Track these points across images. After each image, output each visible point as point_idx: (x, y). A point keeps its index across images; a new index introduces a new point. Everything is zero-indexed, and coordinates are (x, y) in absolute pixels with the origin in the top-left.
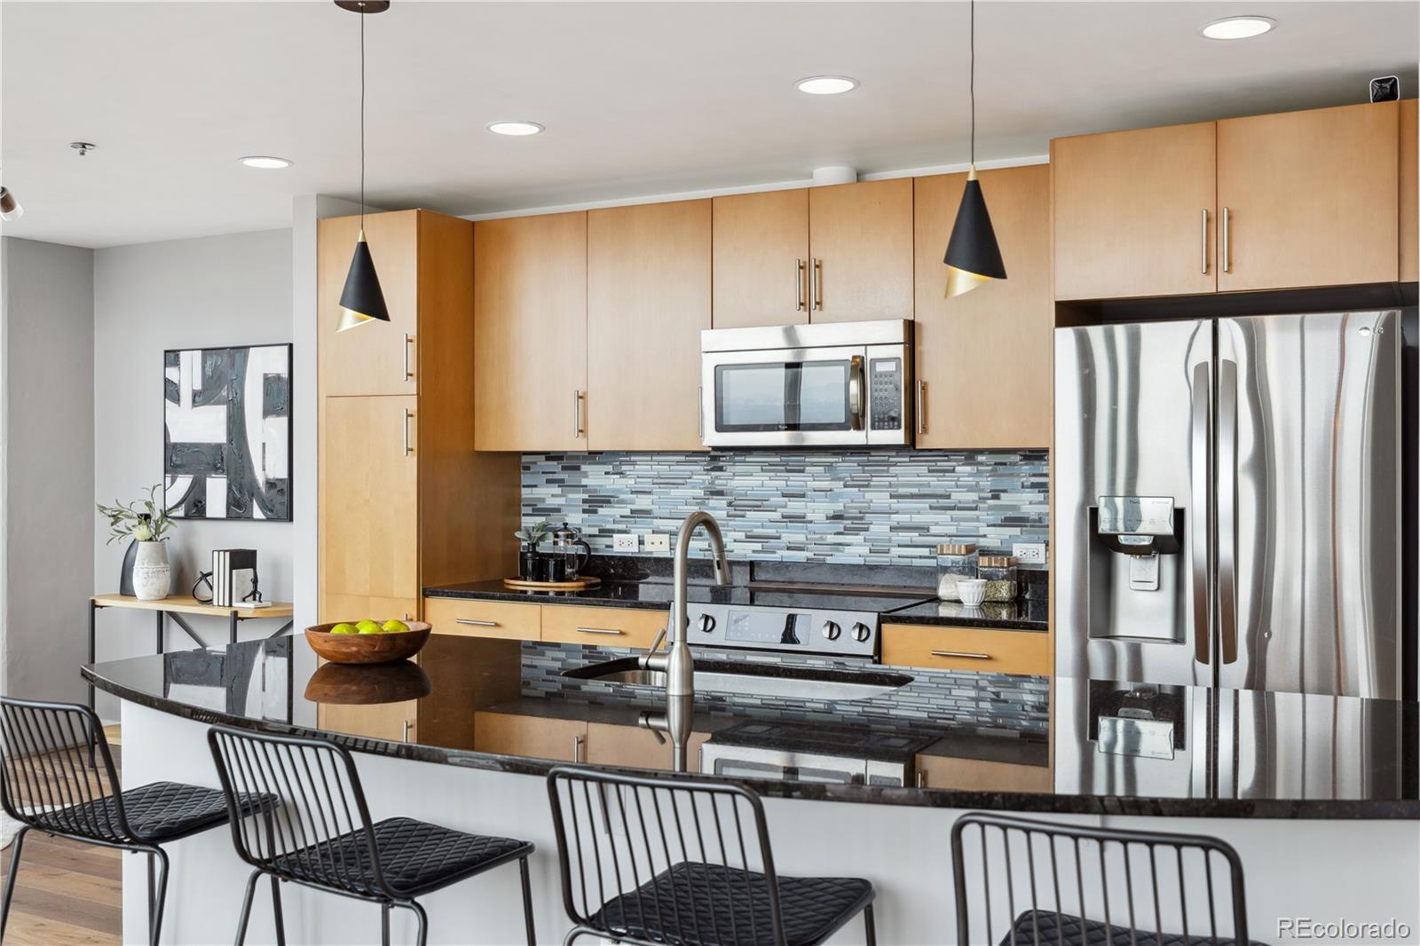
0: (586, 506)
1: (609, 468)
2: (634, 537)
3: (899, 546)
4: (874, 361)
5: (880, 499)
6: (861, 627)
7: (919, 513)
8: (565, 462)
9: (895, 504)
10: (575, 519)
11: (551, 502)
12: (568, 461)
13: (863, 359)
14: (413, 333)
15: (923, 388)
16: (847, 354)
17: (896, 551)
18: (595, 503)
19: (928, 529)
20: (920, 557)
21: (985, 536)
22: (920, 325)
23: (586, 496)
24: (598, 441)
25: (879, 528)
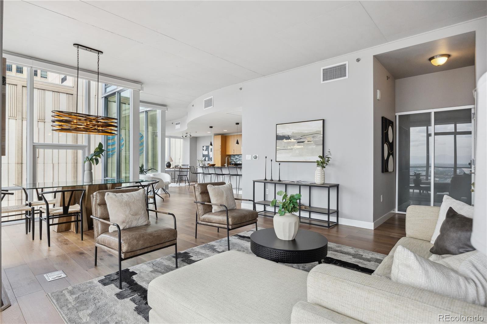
1: (237, 156)
10: (235, 160)
11: (233, 159)
12: (234, 155)
14: (220, 145)
18: (236, 159)
24: (235, 154)
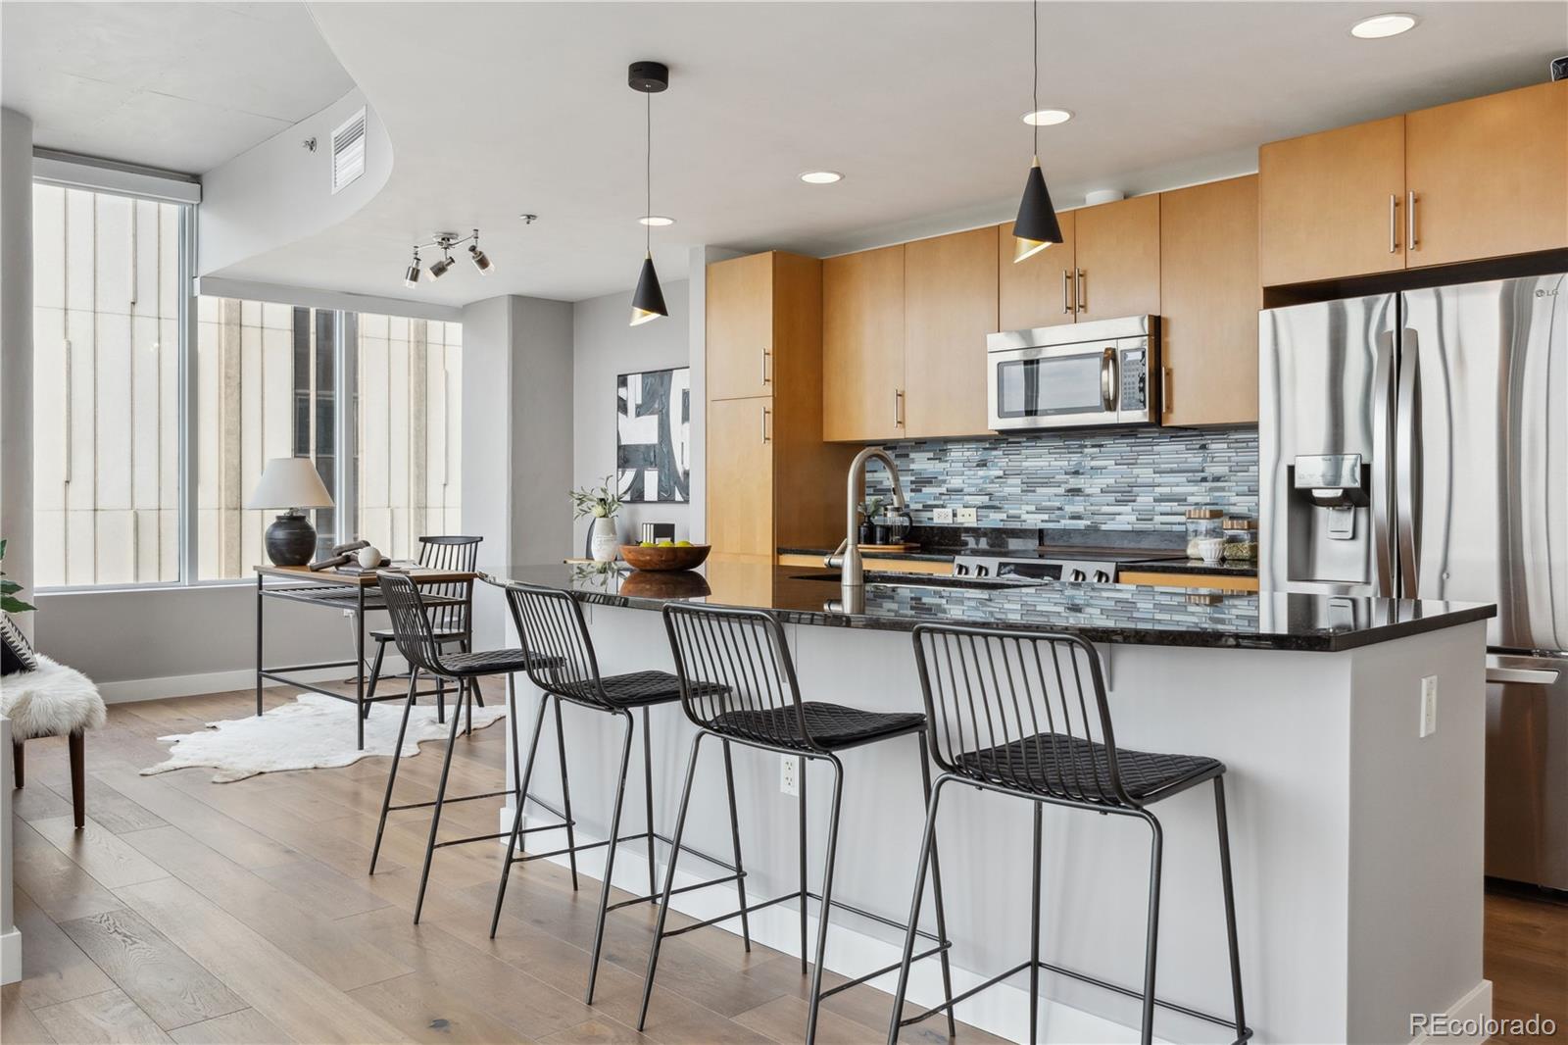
0: (914, 486)
1: (931, 455)
2: (949, 511)
3: (1161, 514)
4: (1124, 352)
5: (1145, 474)
6: (1100, 575)
7: (1177, 486)
8: (898, 452)
9: (1158, 479)
10: (908, 498)
12: (900, 449)
13: (1114, 350)
14: (770, 348)
15: (1167, 374)
16: (1101, 347)
17: (1158, 519)
18: (921, 482)
19: (1185, 500)
20: (1179, 524)
21: (1235, 504)
22: (1166, 320)
23: (913, 478)
24: (914, 431)
25: (1145, 500)
